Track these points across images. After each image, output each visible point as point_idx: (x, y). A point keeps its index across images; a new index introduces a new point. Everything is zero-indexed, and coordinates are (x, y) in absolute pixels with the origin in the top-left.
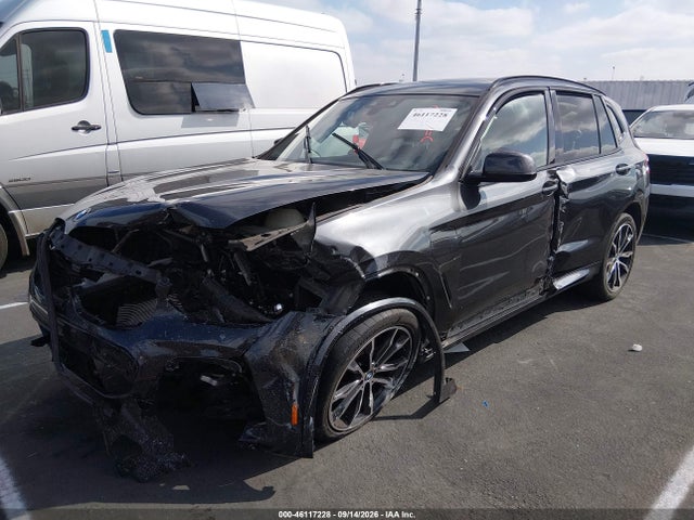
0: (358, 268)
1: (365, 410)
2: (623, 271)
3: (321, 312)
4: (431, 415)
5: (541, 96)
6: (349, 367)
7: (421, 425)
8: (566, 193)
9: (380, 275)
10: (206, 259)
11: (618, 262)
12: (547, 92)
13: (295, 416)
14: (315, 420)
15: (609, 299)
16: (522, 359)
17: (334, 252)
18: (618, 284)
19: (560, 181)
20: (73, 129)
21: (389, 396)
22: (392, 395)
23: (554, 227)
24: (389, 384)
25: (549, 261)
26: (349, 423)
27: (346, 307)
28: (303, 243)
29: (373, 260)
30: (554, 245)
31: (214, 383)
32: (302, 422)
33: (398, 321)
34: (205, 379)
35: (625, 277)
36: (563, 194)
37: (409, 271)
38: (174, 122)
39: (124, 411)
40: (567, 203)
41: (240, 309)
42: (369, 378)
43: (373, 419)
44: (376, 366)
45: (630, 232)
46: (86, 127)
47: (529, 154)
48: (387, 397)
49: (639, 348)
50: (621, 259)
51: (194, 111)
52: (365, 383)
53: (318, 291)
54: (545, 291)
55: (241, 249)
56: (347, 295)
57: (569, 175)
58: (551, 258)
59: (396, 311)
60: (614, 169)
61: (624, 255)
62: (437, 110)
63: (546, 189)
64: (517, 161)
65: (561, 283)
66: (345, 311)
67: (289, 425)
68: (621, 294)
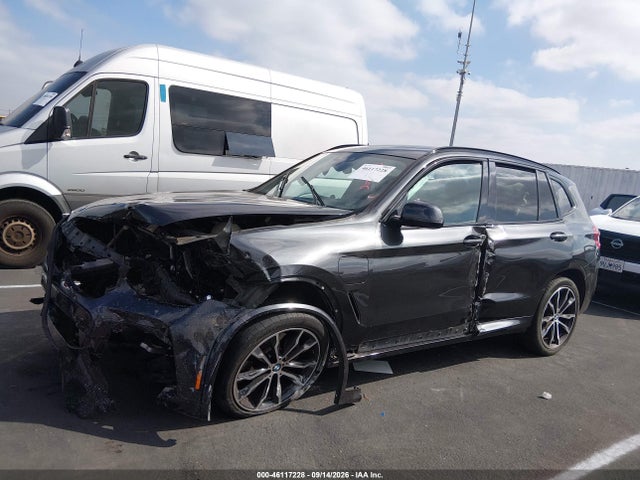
0: (266, 272)
1: (272, 398)
2: (563, 332)
3: (234, 302)
4: (332, 415)
5: (479, 166)
6: (253, 353)
7: (319, 420)
8: (492, 248)
9: (283, 280)
10: (171, 256)
11: (557, 321)
12: (485, 164)
13: (198, 382)
14: (214, 389)
15: (545, 354)
16: (436, 387)
17: (247, 256)
18: (556, 342)
19: (487, 237)
20: (126, 157)
21: (298, 392)
22: (302, 393)
23: (480, 277)
24: (297, 380)
25: (474, 306)
26: (256, 406)
27: (256, 303)
28: (222, 245)
29: (278, 267)
30: (478, 291)
31: (149, 349)
32: (203, 388)
33: (303, 324)
34: (144, 345)
35: (566, 337)
36: (489, 248)
37: (314, 283)
38: (207, 161)
39: (80, 359)
40: (493, 257)
41: (176, 293)
42: (276, 370)
43: (282, 408)
44: (284, 360)
45: (570, 296)
46: (136, 156)
47: (439, 207)
48: (297, 392)
49: (548, 396)
50: (560, 319)
51: (224, 154)
52: (273, 373)
53: (237, 287)
54: (469, 332)
55: (174, 244)
56: (259, 294)
57: (499, 233)
58: (477, 304)
59: (301, 315)
60: (549, 236)
61: (564, 316)
62: (381, 167)
63: (469, 241)
64: (429, 211)
65: (486, 327)
66: (255, 306)
67: (193, 389)
68: (561, 353)
